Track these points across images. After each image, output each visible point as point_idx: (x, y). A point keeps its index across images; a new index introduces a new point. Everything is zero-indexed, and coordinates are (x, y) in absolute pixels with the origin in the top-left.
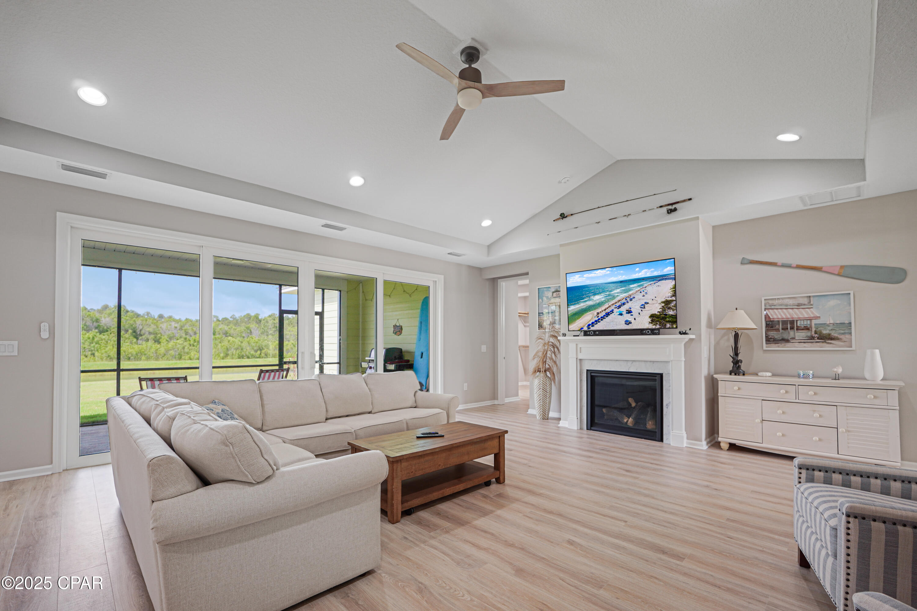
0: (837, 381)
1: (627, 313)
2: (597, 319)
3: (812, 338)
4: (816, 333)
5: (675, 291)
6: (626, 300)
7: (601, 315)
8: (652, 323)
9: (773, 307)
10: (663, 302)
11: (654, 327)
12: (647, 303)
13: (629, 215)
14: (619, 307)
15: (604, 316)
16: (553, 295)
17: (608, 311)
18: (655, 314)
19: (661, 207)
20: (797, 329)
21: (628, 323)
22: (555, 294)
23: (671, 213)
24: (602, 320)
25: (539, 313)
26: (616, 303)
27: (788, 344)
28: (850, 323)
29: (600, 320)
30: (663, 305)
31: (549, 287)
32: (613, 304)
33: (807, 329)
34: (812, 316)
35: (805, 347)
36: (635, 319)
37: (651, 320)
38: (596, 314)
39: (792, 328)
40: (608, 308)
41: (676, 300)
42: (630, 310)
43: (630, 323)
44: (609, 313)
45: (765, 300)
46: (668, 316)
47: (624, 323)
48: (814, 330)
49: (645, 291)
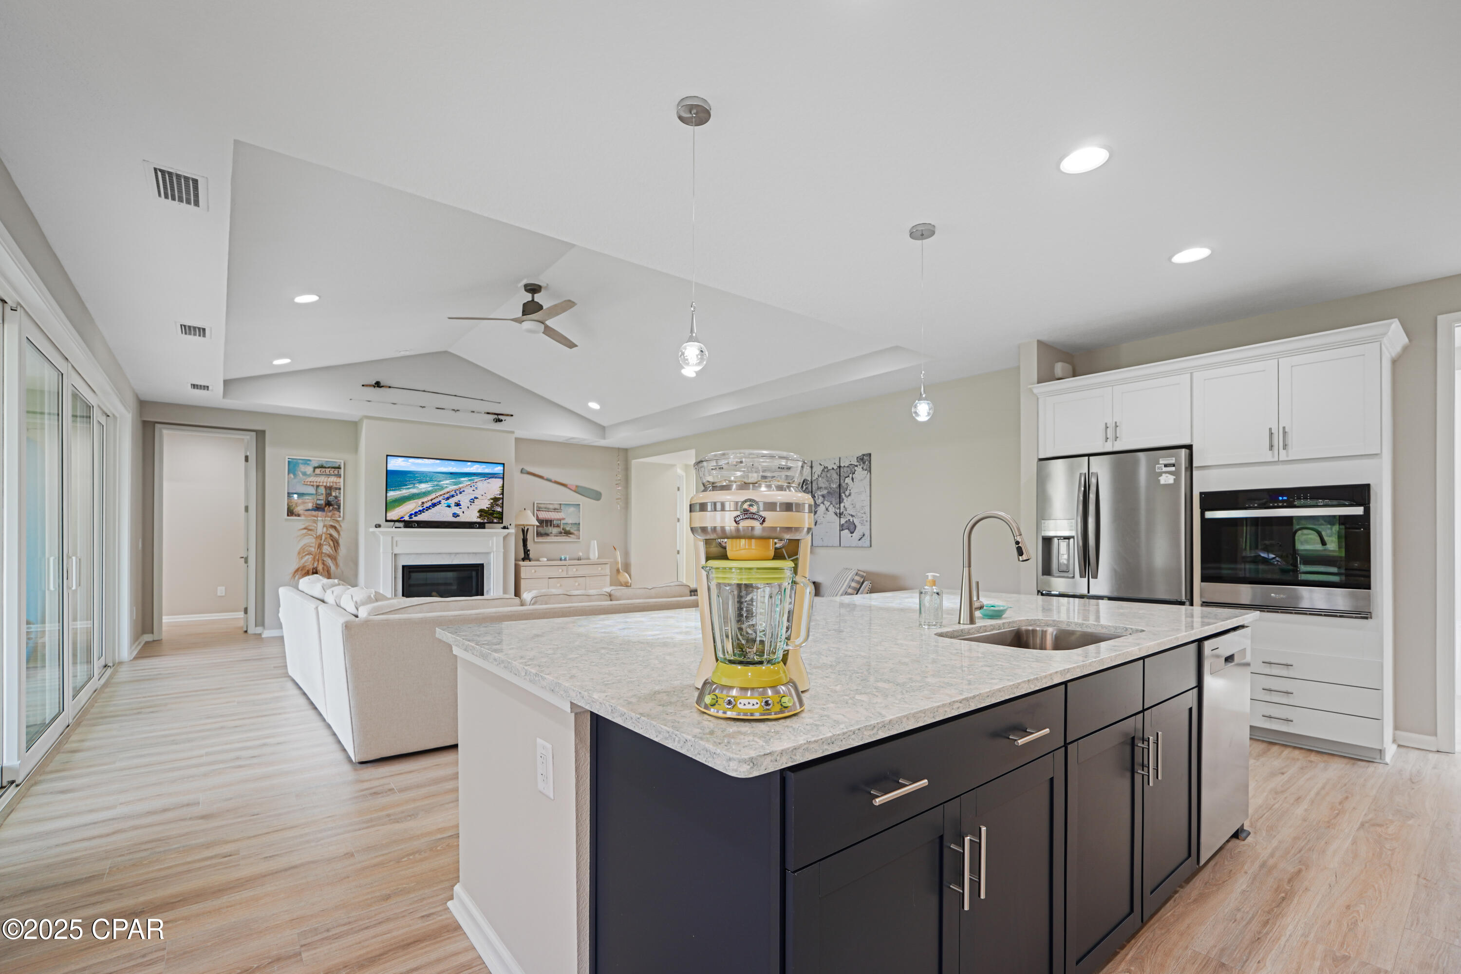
0: (579, 561)
1: (455, 506)
2: (421, 509)
3: (561, 533)
4: (563, 529)
5: (503, 489)
6: (456, 492)
7: (426, 505)
8: (480, 518)
9: (541, 509)
10: (492, 499)
11: (482, 521)
12: (476, 498)
13: (458, 410)
14: (448, 499)
15: (430, 506)
16: (314, 471)
17: (435, 501)
18: (484, 509)
19: (488, 413)
20: (554, 527)
21: (456, 515)
22: (318, 471)
23: (496, 422)
24: (427, 510)
25: (288, 493)
26: (444, 494)
27: (549, 537)
28: (579, 524)
29: (425, 511)
30: (492, 501)
31: (310, 460)
32: (441, 495)
33: (558, 526)
34: (561, 517)
35: (558, 539)
36: (463, 512)
37: (480, 515)
38: (420, 503)
39: (551, 525)
40: (434, 498)
41: (503, 498)
42: (459, 503)
43: (459, 516)
44: (435, 503)
45: (537, 503)
46: (495, 512)
47: (452, 515)
48: (562, 527)
49: (476, 486)
